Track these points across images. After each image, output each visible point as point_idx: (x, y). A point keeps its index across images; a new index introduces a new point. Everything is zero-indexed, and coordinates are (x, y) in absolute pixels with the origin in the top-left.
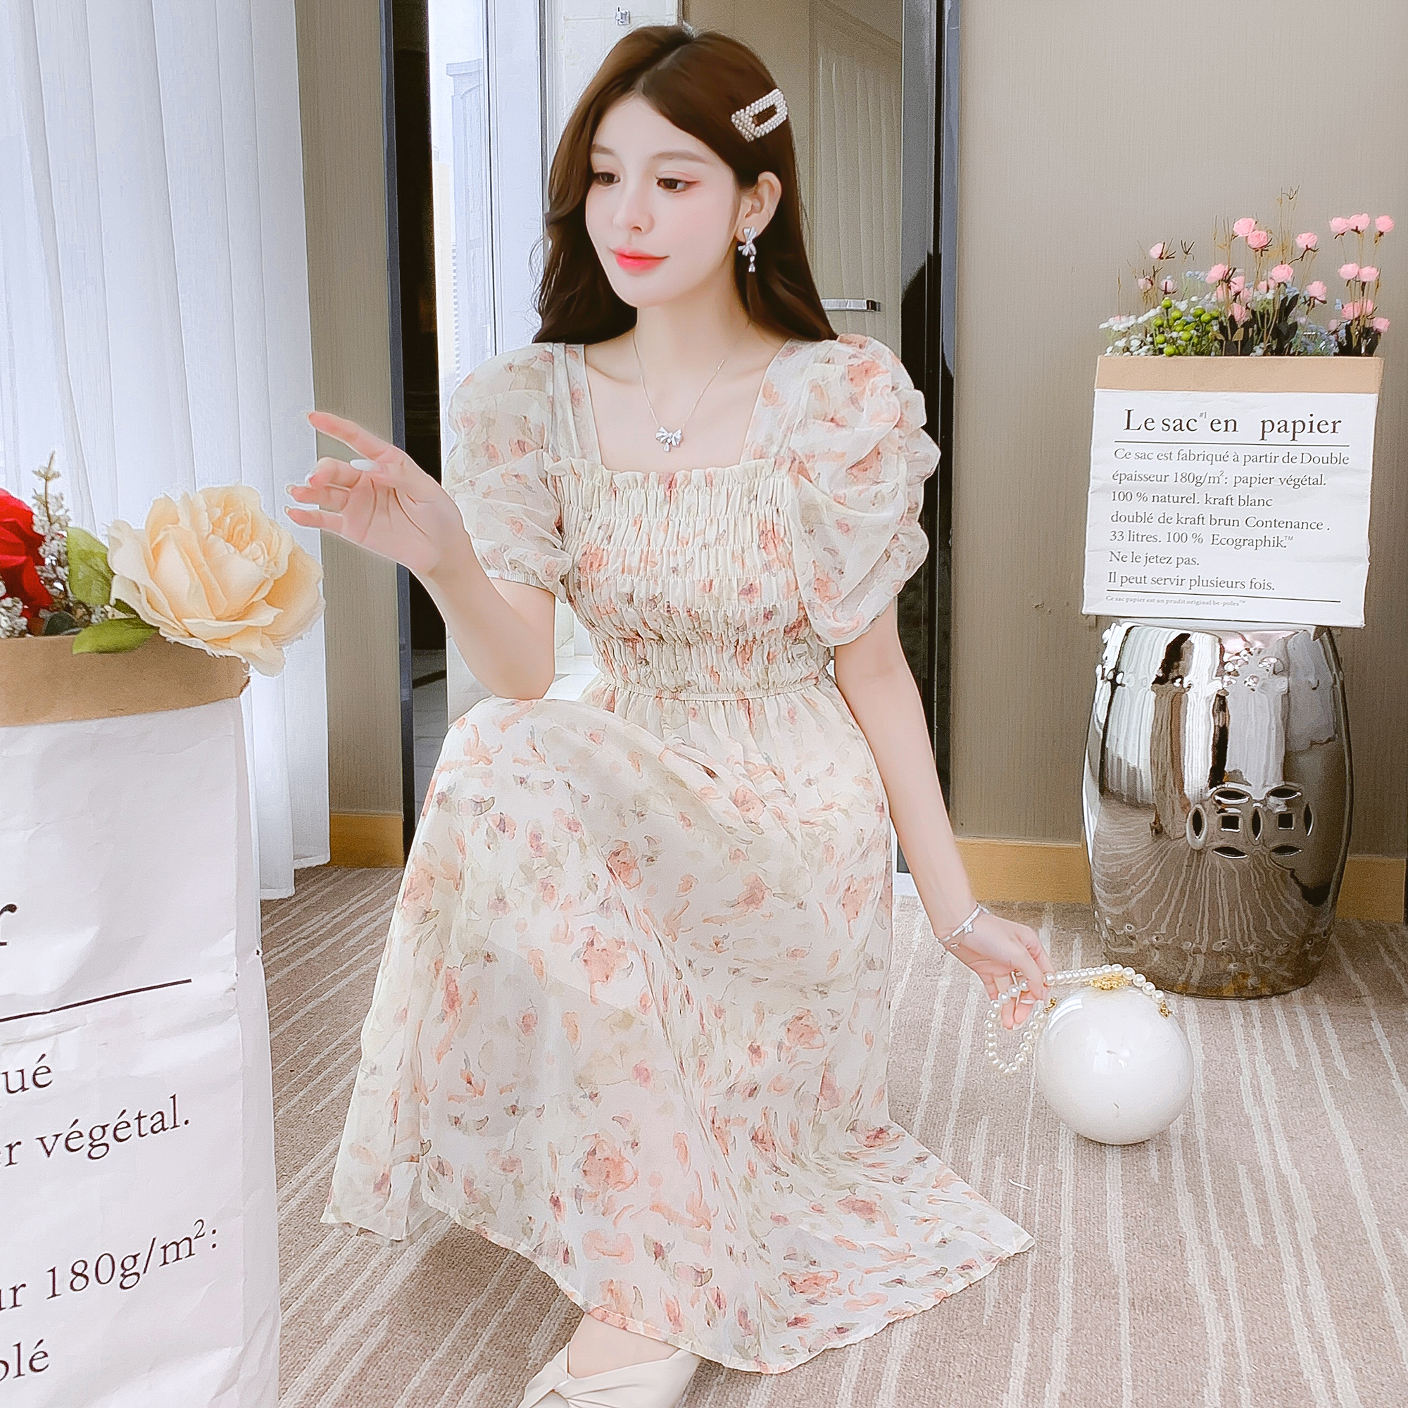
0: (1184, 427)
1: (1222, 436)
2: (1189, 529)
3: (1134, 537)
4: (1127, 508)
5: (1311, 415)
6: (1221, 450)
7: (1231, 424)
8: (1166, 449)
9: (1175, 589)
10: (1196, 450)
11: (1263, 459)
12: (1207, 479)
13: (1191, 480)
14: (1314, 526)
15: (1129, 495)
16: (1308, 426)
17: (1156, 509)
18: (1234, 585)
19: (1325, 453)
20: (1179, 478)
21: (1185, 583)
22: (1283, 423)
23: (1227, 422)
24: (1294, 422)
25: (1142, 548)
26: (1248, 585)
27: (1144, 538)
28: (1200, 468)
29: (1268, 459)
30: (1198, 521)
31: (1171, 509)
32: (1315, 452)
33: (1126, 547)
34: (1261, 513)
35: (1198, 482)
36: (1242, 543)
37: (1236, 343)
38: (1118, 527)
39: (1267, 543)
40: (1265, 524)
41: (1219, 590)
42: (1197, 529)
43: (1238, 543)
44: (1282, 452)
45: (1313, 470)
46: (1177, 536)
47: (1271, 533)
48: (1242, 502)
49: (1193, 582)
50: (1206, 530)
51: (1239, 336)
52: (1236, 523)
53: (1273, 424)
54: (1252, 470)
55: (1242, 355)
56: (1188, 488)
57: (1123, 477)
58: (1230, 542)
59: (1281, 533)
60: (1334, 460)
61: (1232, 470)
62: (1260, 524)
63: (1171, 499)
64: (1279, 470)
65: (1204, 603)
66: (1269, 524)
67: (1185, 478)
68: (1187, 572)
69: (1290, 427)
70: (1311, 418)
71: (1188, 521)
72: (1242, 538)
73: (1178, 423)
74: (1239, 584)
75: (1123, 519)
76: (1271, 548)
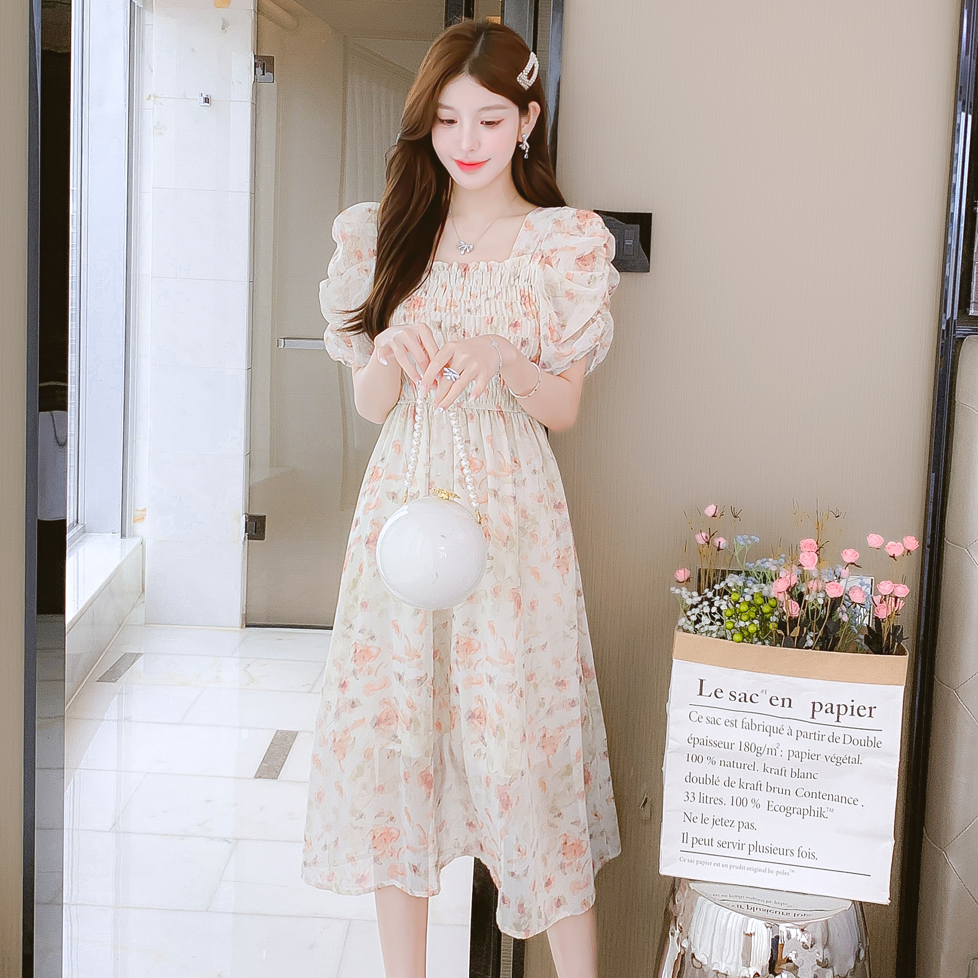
0: (748, 699)
1: (778, 710)
2: (748, 794)
3: (704, 799)
4: (700, 770)
5: (853, 701)
6: (777, 723)
7: (787, 702)
8: (731, 716)
9: (736, 853)
10: (758, 719)
11: (812, 736)
12: (766, 749)
13: (753, 750)
14: (851, 801)
15: (700, 758)
16: (850, 709)
17: (722, 773)
18: (784, 852)
19: (862, 735)
20: (743, 747)
21: (746, 848)
22: (829, 706)
23: (783, 700)
24: (839, 706)
25: (710, 811)
26: (796, 853)
27: (712, 800)
28: (759, 739)
29: (817, 738)
30: (757, 787)
31: (736, 774)
32: (855, 735)
33: (697, 808)
34: (809, 785)
35: (758, 751)
36: (791, 811)
38: (691, 787)
39: (812, 812)
40: (811, 795)
41: (772, 857)
42: (756, 794)
43: (788, 812)
44: (827, 732)
45: (852, 751)
46: (739, 800)
47: (816, 804)
48: (794, 775)
49: (752, 847)
50: (762, 797)
53: (821, 705)
54: (803, 745)
55: (797, 647)
56: (749, 757)
57: (696, 741)
58: (782, 809)
59: (824, 804)
60: (870, 743)
61: (787, 743)
62: (807, 794)
63: (735, 765)
64: (825, 748)
66: (814, 795)
67: (748, 747)
68: (747, 837)
69: (835, 709)
70: (852, 704)
71: (749, 786)
72: (792, 806)
73: (743, 695)
74: (789, 852)
75: (695, 780)
76: (816, 817)
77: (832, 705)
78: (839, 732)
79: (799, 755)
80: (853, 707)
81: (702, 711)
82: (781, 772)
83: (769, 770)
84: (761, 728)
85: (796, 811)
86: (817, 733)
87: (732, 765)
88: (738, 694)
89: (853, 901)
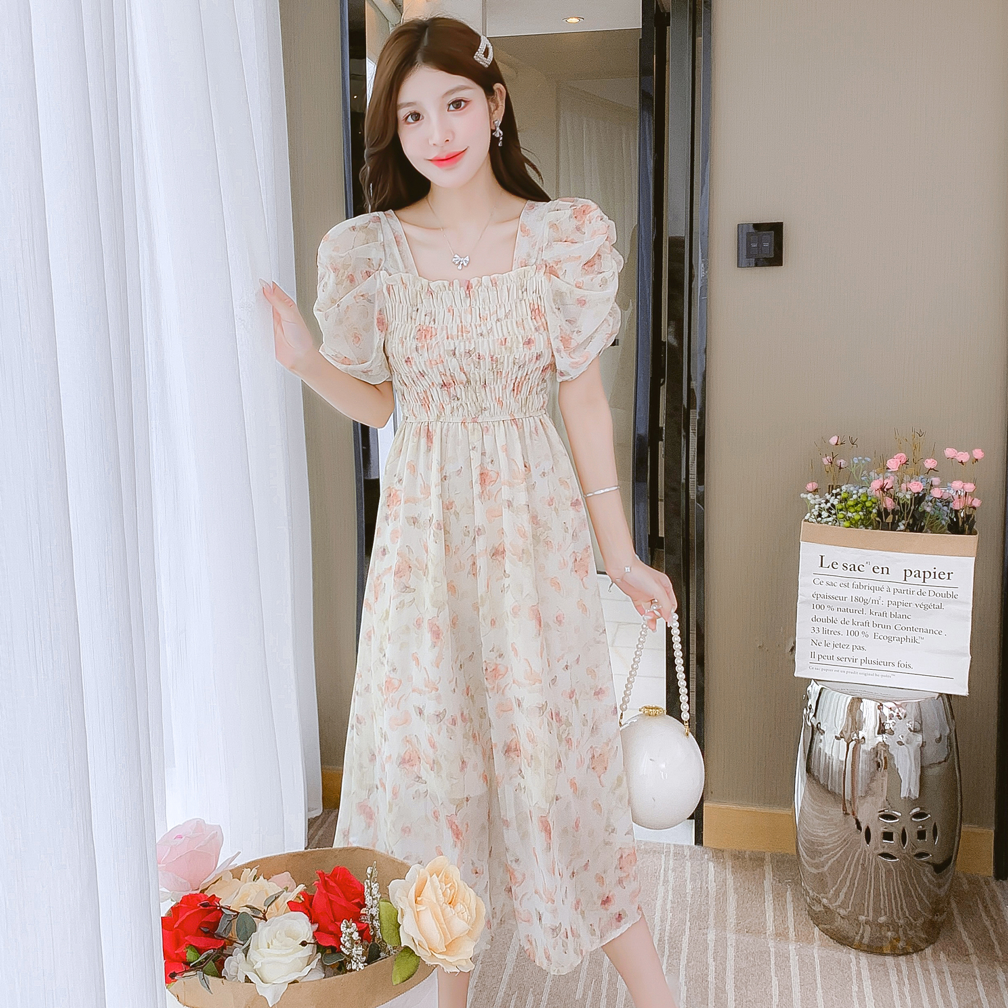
0: (856, 569)
1: (879, 576)
2: (860, 629)
3: (825, 632)
4: (822, 614)
5: (935, 568)
6: (880, 585)
7: (885, 570)
8: (845, 581)
9: (852, 664)
10: (864, 583)
11: (905, 592)
12: (871, 601)
13: (861, 601)
14: (937, 632)
15: (822, 607)
16: (933, 574)
17: (840, 616)
18: (888, 664)
19: (944, 591)
20: (854, 599)
21: (858, 661)
22: (917, 572)
23: (883, 568)
24: (924, 572)
25: (830, 639)
26: (896, 664)
27: (832, 633)
28: (866, 594)
29: (909, 592)
30: (866, 624)
31: (849, 616)
32: (937, 590)
33: (821, 637)
34: (904, 623)
35: (865, 602)
36: (892, 639)
37: (888, 523)
38: (816, 624)
39: (908, 640)
40: (906, 629)
41: (878, 667)
42: (864, 629)
43: (890, 639)
44: (917, 589)
45: (937, 601)
46: (852, 632)
47: (911, 634)
48: (892, 616)
49: (863, 661)
50: (870, 630)
51: (890, 519)
52: (889, 627)
53: (911, 572)
54: (898, 598)
55: (892, 530)
56: (860, 605)
57: (819, 596)
58: (885, 638)
59: (917, 635)
60: (949, 596)
61: (885, 596)
62: (904, 628)
63: (849, 611)
64: (915, 599)
65: (870, 675)
66: (909, 629)
67: (857, 599)
68: (859, 655)
69: (922, 574)
70: (935, 570)
71: (859, 624)
72: (893, 636)
73: (852, 566)
74: (891, 664)
75: (819, 620)
76: (911, 643)
77: (919, 571)
78: (925, 589)
79: (896, 604)
80: (935, 573)
81: (822, 578)
82: (884, 614)
83: (874, 613)
84: (867, 588)
85: (895, 639)
86: (909, 590)
87: (846, 610)
88: (849, 565)
89: (941, 695)
